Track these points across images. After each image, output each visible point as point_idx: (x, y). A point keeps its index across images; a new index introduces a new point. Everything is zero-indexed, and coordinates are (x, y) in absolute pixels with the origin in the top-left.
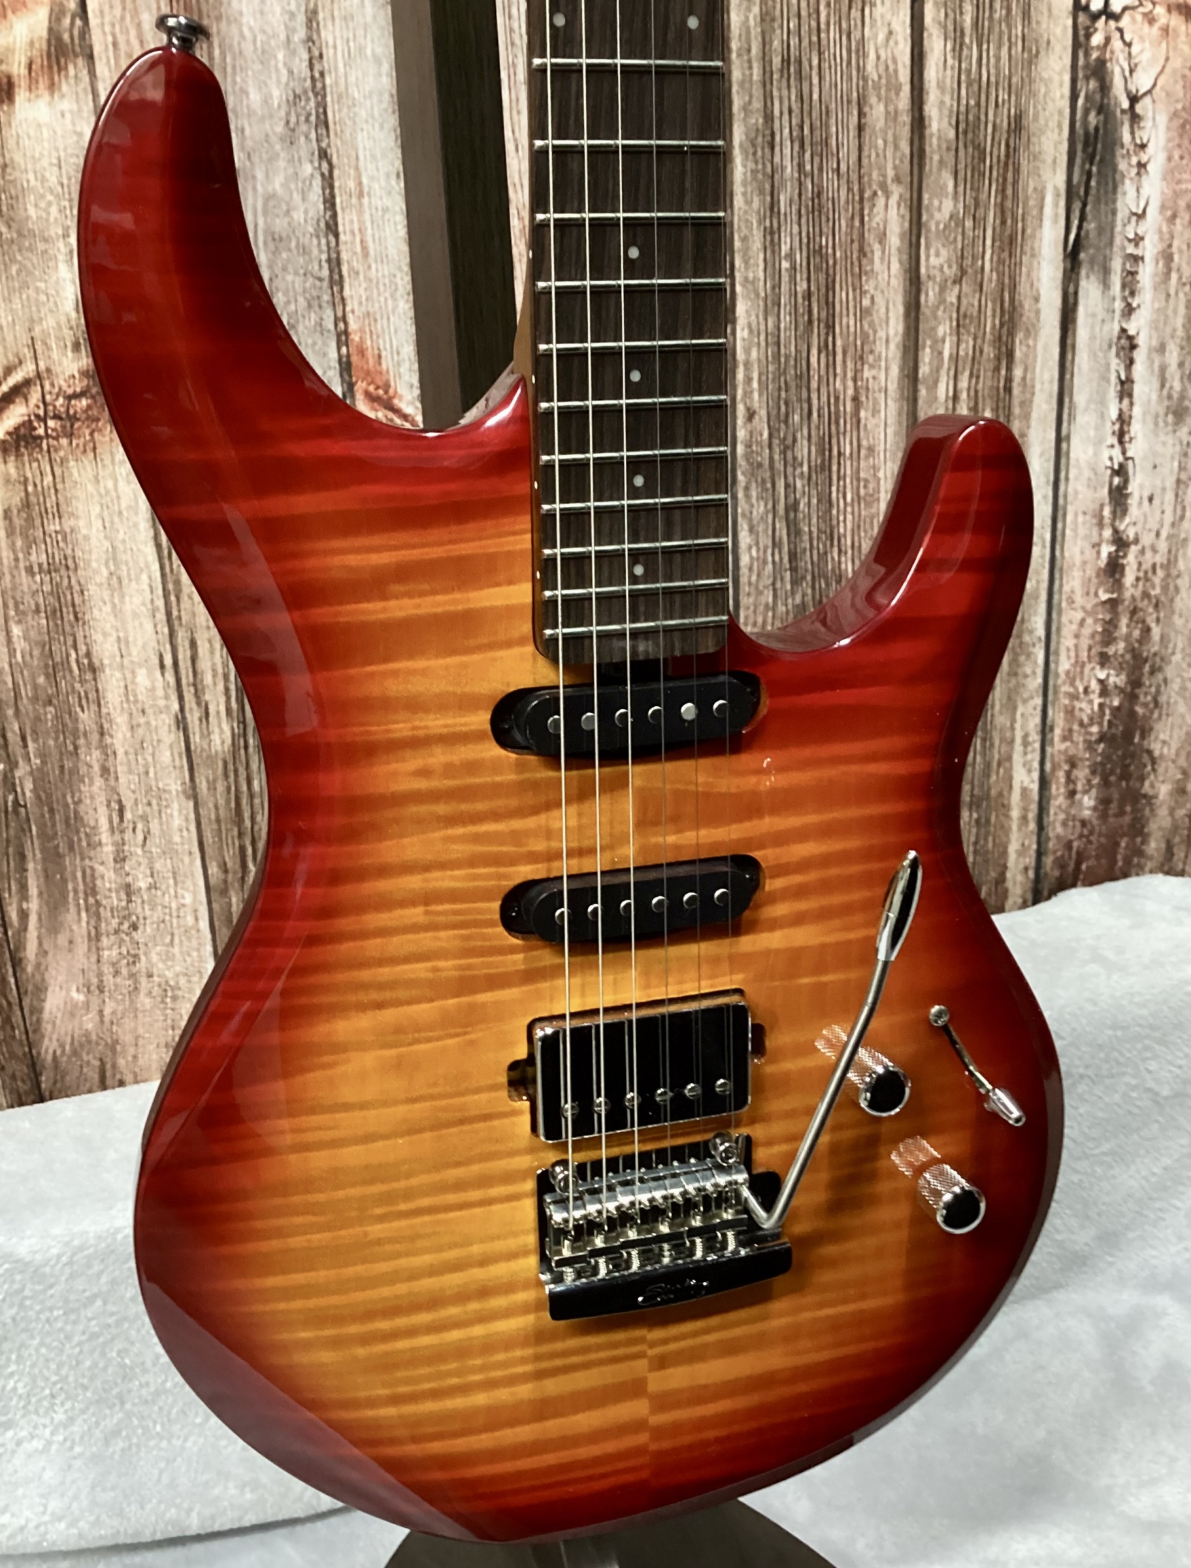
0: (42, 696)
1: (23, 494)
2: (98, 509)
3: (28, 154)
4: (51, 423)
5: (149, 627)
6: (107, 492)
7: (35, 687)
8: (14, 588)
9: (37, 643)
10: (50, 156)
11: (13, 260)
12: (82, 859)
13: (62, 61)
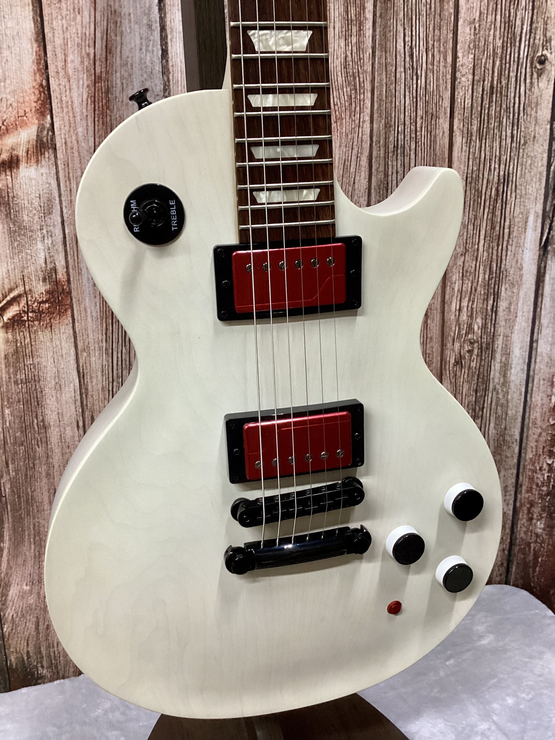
0: (18, 441)
1: (15, 347)
2: (51, 354)
3: (25, 192)
4: (30, 314)
5: (73, 408)
6: (56, 346)
7: (15, 438)
8: (8, 392)
9: (17, 417)
10: (35, 193)
11: (15, 240)
12: (34, 519)
13: (43, 150)
